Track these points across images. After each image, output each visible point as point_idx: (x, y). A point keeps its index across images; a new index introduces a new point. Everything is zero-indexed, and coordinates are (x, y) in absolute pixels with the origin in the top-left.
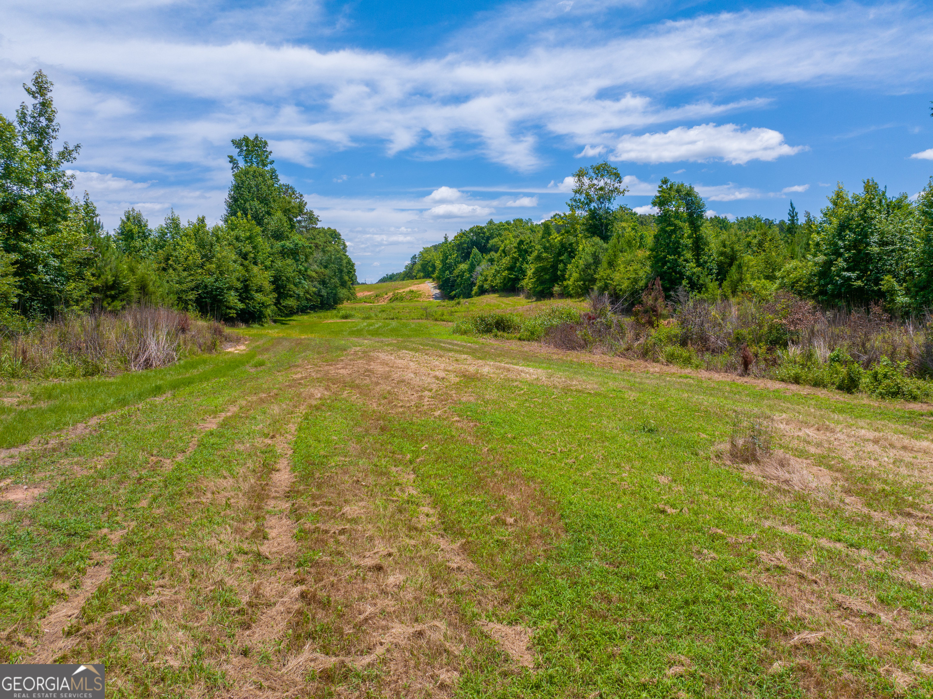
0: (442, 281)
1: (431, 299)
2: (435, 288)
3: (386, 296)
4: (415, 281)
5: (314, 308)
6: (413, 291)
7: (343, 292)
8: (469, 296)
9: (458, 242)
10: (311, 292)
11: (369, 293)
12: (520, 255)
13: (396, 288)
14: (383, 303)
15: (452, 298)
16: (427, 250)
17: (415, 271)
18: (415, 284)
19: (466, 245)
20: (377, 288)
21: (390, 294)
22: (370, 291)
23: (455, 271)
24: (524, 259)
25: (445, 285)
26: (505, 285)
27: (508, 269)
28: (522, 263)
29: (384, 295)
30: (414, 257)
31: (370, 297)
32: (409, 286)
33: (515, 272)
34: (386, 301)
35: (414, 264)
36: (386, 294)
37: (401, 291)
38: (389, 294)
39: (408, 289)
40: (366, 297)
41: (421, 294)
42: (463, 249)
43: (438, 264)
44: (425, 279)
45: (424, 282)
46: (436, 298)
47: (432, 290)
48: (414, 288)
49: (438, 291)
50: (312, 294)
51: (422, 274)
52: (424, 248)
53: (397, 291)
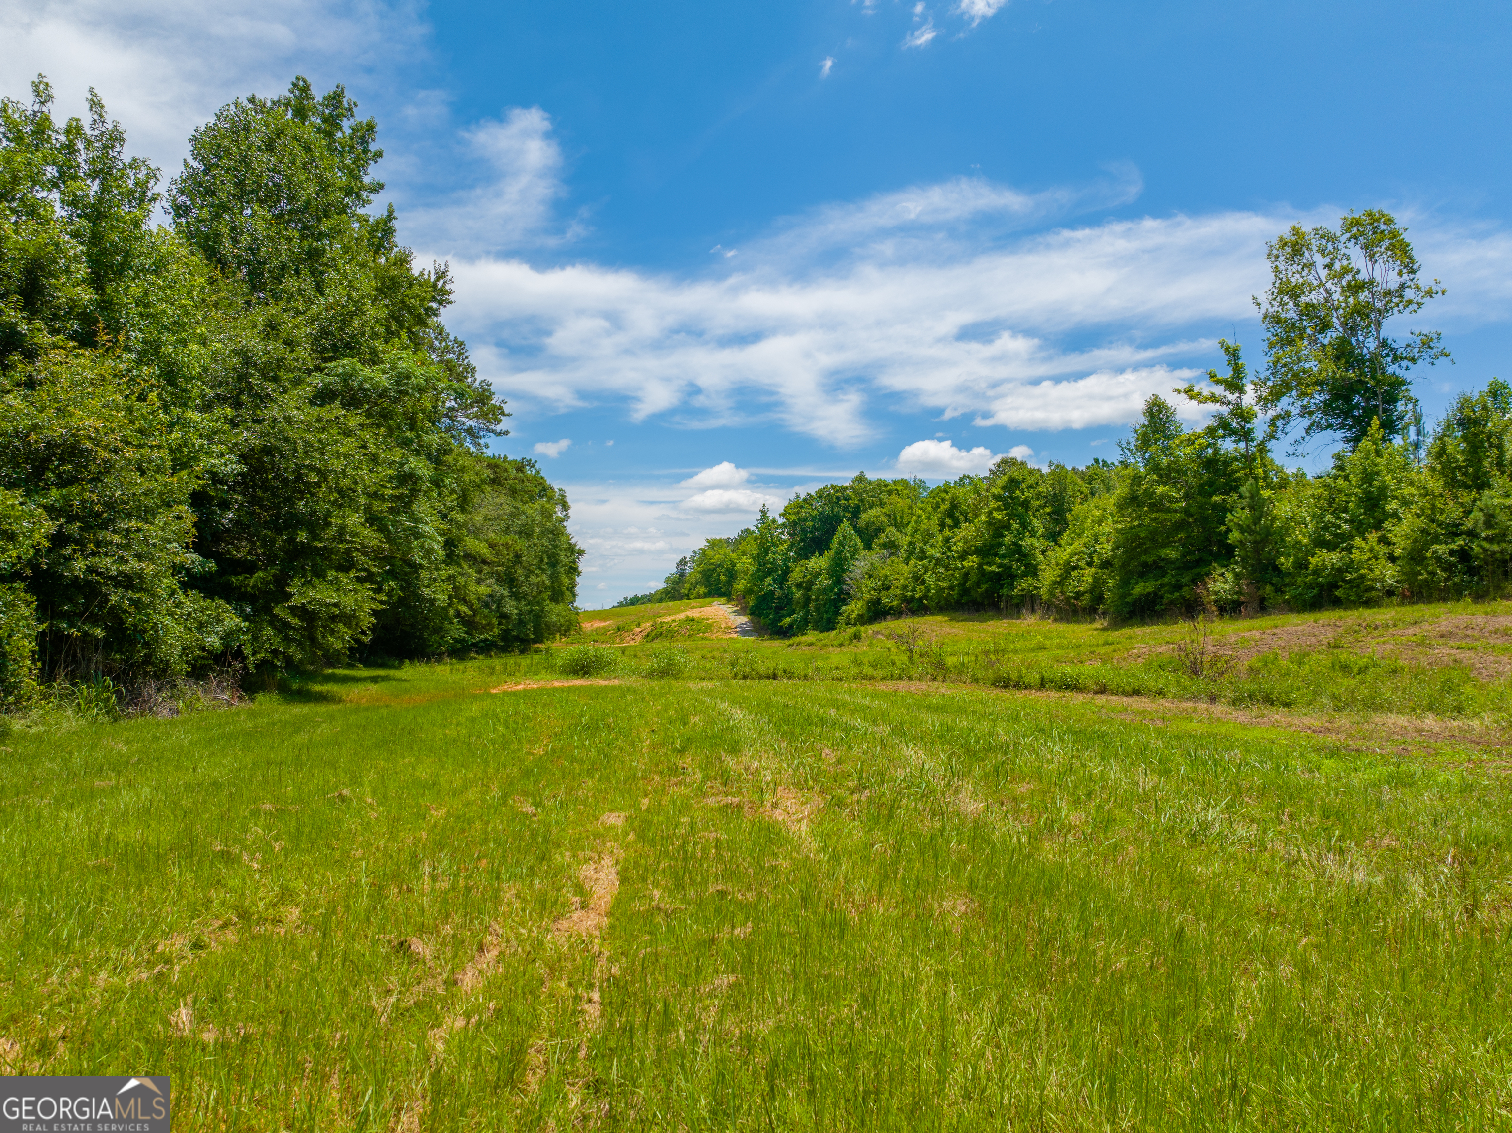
0: (757, 598)
1: (735, 636)
2: (738, 613)
3: (638, 630)
4: (693, 602)
5: (486, 648)
6: (693, 620)
7: (555, 612)
8: (828, 625)
9: (793, 518)
10: (472, 597)
11: (603, 624)
12: (1011, 516)
13: (657, 615)
14: (633, 642)
15: (785, 633)
16: (714, 544)
17: (687, 586)
18: (693, 607)
19: (811, 524)
20: (620, 615)
21: (647, 626)
22: (604, 620)
23: (794, 575)
24: (1024, 526)
25: (764, 606)
26: (965, 592)
27: (978, 552)
28: (1020, 535)
29: (633, 626)
30: (683, 562)
31: (604, 631)
32: (682, 611)
33: (1003, 557)
34: (638, 639)
35: (682, 574)
36: (639, 625)
37: (668, 619)
38: (643, 625)
39: (682, 616)
40: (597, 631)
41: (711, 626)
42: (803, 530)
43: (745, 564)
44: (709, 599)
45: (710, 604)
46: (744, 633)
47: (732, 617)
48: (695, 613)
49: (744, 619)
50: (476, 604)
51: (702, 590)
52: (708, 541)
53: (659, 620)
